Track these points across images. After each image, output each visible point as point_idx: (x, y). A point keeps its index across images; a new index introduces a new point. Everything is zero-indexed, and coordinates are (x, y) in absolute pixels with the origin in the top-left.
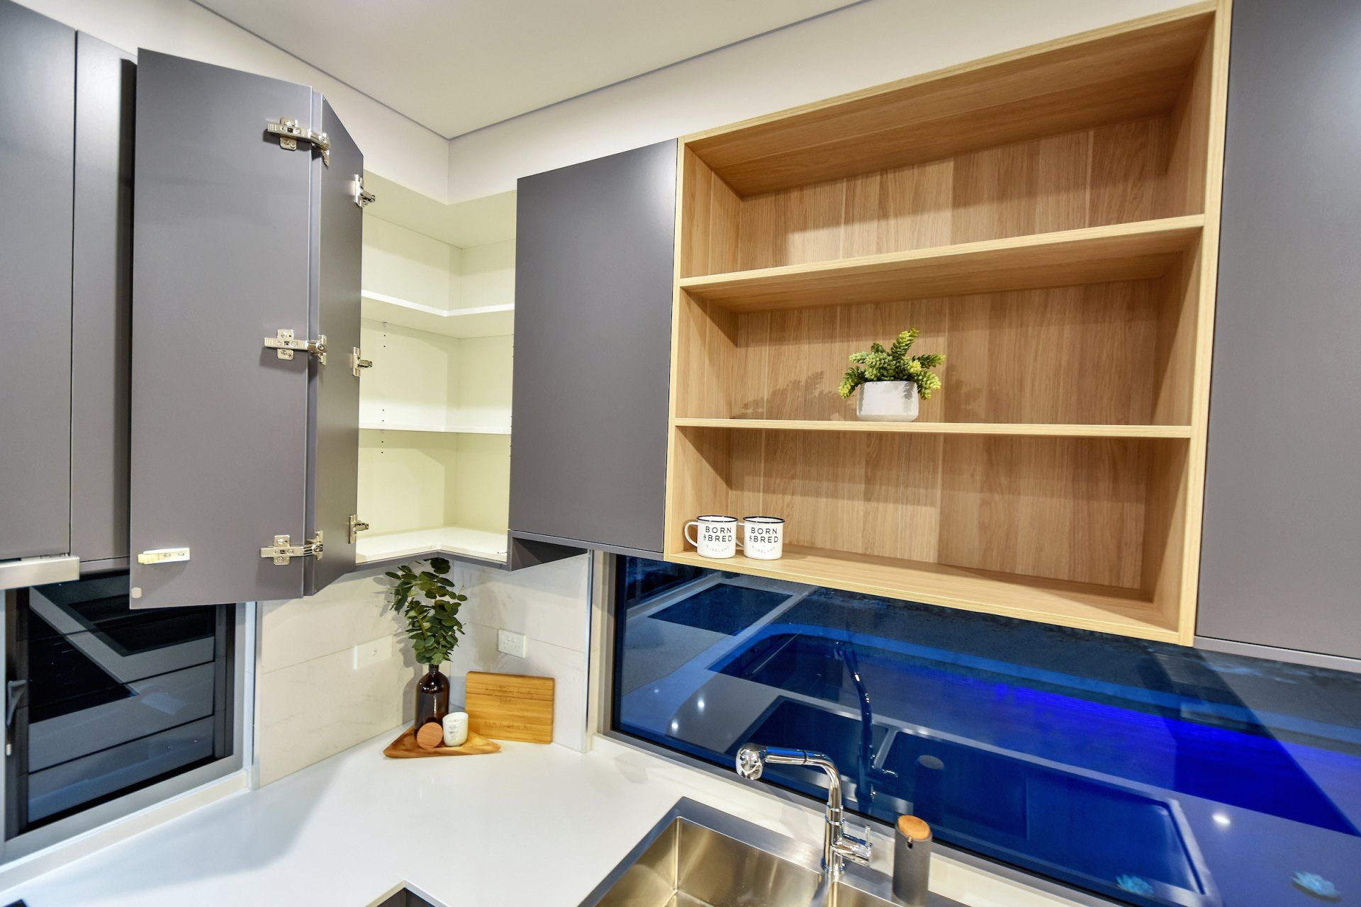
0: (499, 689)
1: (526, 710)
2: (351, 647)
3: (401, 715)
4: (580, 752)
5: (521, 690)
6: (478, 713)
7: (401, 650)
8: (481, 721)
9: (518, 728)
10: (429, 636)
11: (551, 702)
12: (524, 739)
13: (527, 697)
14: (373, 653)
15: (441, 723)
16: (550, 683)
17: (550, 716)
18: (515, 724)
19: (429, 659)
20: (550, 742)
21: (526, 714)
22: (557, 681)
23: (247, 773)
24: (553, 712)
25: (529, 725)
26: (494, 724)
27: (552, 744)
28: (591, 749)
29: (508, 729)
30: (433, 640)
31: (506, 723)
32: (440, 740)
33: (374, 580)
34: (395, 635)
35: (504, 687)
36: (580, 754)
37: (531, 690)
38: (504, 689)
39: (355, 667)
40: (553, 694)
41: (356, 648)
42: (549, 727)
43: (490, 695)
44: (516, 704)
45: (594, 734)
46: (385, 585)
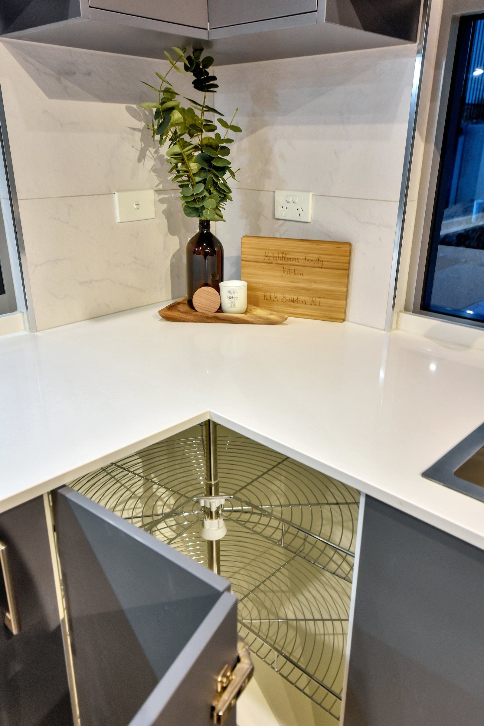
0: (281, 255)
1: (315, 282)
2: (111, 194)
3: (170, 289)
4: (384, 330)
5: (309, 257)
6: (256, 285)
7: (164, 212)
8: (261, 294)
9: (304, 302)
10: (197, 183)
11: (347, 272)
12: (311, 316)
13: (316, 265)
14: (135, 207)
15: (218, 289)
16: (347, 248)
17: (345, 289)
18: (301, 298)
19: (198, 211)
20: (344, 320)
21: (315, 286)
22: (353, 244)
23: (23, 315)
24: (347, 284)
25: (318, 300)
26: (275, 297)
27: (345, 323)
28: (397, 328)
29: (293, 304)
30: (202, 186)
31: (290, 297)
32: (218, 307)
33: (127, 108)
34: (156, 191)
35: (288, 253)
36: (384, 332)
37: (322, 256)
38: (287, 256)
39: (118, 220)
40: (349, 262)
41: (116, 193)
42: (344, 302)
43: (271, 263)
44: (302, 274)
45: (401, 312)
46: (140, 121)
